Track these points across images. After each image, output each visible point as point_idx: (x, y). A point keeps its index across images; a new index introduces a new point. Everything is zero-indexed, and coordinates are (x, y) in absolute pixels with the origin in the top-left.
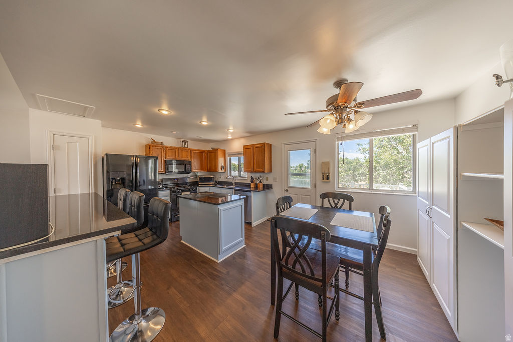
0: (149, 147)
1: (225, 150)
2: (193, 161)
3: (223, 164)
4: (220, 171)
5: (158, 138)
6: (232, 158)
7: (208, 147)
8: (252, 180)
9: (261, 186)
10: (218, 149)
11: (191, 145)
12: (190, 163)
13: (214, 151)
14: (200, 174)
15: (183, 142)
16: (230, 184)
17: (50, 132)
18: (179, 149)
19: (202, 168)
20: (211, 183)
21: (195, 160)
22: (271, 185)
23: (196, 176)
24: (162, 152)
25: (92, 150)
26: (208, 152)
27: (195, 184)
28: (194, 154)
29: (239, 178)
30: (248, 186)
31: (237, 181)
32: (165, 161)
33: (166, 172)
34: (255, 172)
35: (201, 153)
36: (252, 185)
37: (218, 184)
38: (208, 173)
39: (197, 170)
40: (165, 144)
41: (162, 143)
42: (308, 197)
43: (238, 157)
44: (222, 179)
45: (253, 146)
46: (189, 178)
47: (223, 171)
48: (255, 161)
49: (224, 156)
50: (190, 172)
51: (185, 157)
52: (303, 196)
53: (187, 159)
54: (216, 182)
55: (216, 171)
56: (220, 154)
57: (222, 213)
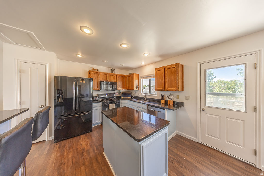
0: (90, 72)
1: (139, 74)
2: (117, 82)
3: (137, 84)
4: (135, 89)
5: (96, 67)
6: (143, 80)
7: (127, 73)
8: (163, 97)
9: (172, 103)
10: (134, 74)
11: (117, 72)
12: (116, 83)
13: (132, 75)
14: (123, 91)
15: (112, 69)
16: (142, 99)
17: (18, 60)
18: (109, 74)
19: (123, 87)
20: (129, 97)
21: (119, 82)
22: (183, 103)
23: (120, 92)
24: (98, 76)
25: (48, 73)
26: (128, 76)
27: (119, 98)
28: (118, 78)
29: (149, 95)
30: (159, 101)
31: (148, 97)
32: (100, 82)
33: (100, 90)
34: (167, 90)
35: (123, 76)
36: (163, 102)
37: (134, 98)
38: (128, 90)
39: (120, 89)
40: (100, 71)
41: (98, 70)
42: (241, 121)
43: (148, 79)
44: (136, 95)
45: (165, 67)
46: (116, 94)
47: (137, 89)
48: (167, 81)
49: (138, 79)
50: (116, 90)
51: (112, 79)
52: (229, 119)
53: (114, 81)
54: (132, 96)
55: (133, 89)
56: (135, 77)
57: (145, 149)
